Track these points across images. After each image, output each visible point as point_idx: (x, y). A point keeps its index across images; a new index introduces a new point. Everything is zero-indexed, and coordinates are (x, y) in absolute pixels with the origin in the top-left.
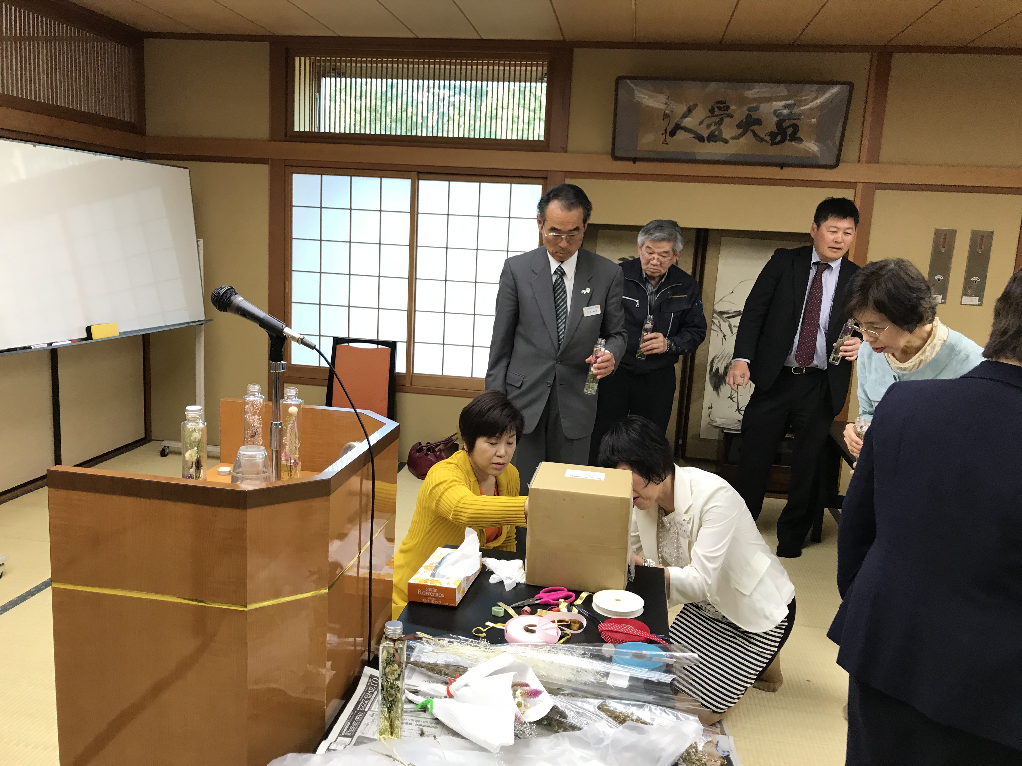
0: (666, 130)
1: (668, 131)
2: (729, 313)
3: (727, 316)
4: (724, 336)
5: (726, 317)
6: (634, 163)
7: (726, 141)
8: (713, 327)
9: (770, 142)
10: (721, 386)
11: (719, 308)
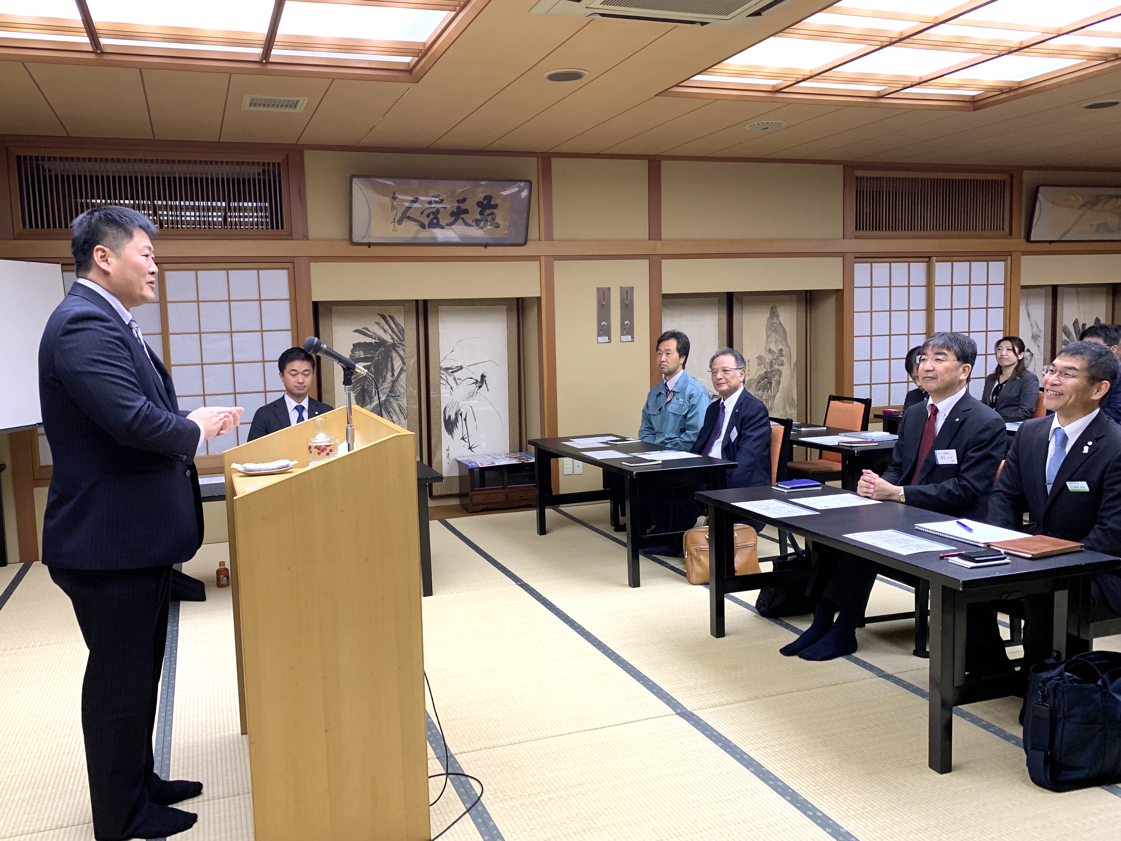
0: (394, 219)
1: (396, 220)
2: (453, 369)
3: (451, 371)
4: (452, 388)
6: (369, 247)
7: (443, 228)
8: (441, 382)
9: (476, 226)
10: (454, 430)
11: (444, 365)
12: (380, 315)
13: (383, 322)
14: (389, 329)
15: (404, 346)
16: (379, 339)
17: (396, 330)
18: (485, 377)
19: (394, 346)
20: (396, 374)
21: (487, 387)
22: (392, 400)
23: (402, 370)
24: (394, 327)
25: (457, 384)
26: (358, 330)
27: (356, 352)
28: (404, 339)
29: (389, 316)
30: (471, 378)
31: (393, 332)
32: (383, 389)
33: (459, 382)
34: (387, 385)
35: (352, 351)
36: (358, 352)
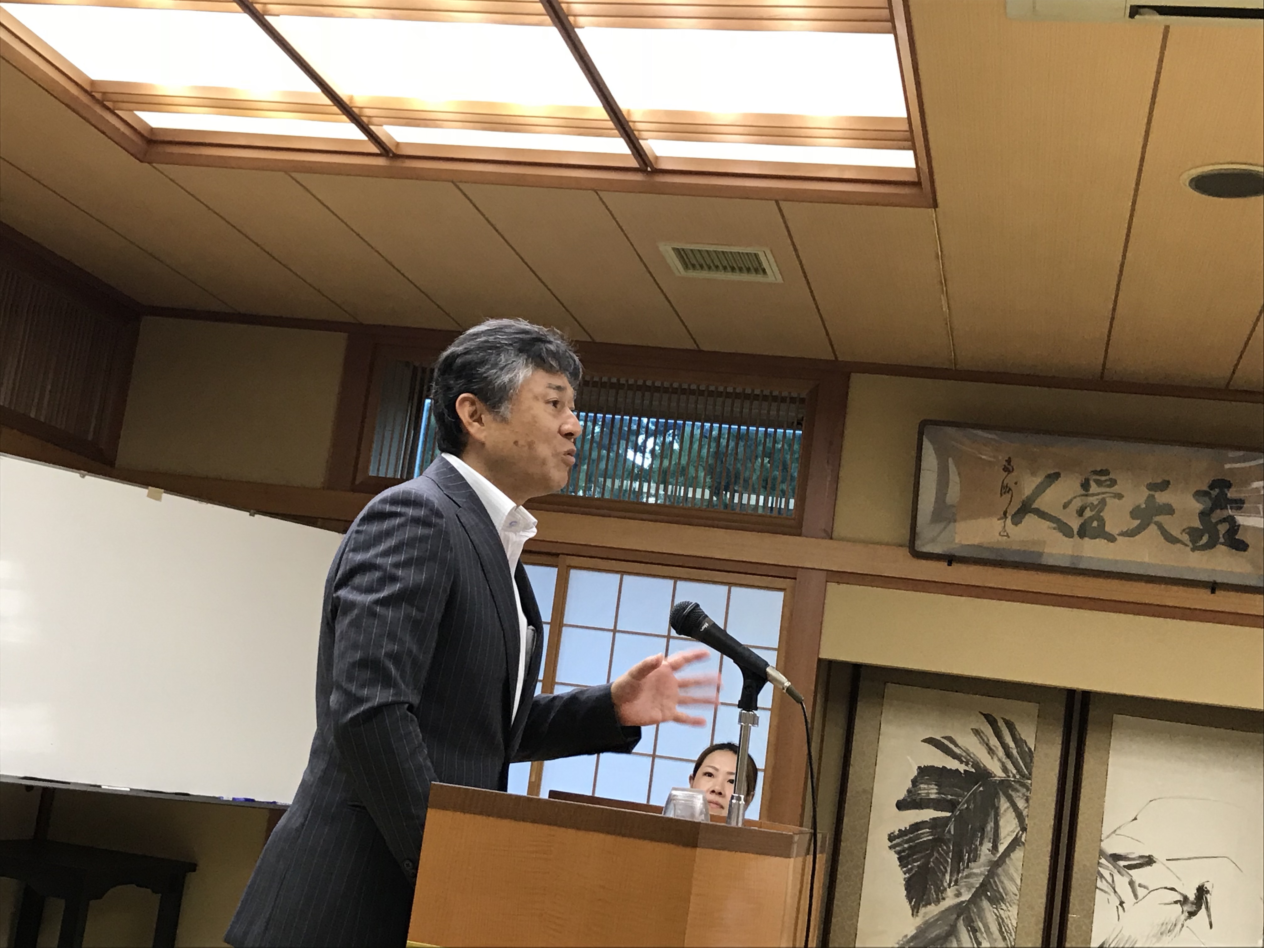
0: (1005, 512)
1: (1009, 514)
2: (1132, 859)
3: (1126, 863)
4: (1122, 903)
5: (1124, 866)
6: (950, 564)
7: (1111, 539)
8: (1099, 884)
9: (1191, 545)
11: (1111, 846)
12: (984, 715)
13: (988, 730)
14: (1000, 748)
15: (1028, 789)
16: (976, 765)
17: (1015, 752)
18: (1208, 892)
19: (1005, 786)
20: (1002, 848)
21: (1209, 916)
22: (985, 904)
23: (1016, 843)
24: (1012, 744)
25: (1136, 896)
26: (931, 738)
27: (922, 786)
28: (1030, 774)
29: (1003, 718)
30: (1173, 889)
31: (1008, 755)
32: (967, 877)
33: (1141, 892)
34: (979, 869)
35: (914, 782)
36: (926, 786)
